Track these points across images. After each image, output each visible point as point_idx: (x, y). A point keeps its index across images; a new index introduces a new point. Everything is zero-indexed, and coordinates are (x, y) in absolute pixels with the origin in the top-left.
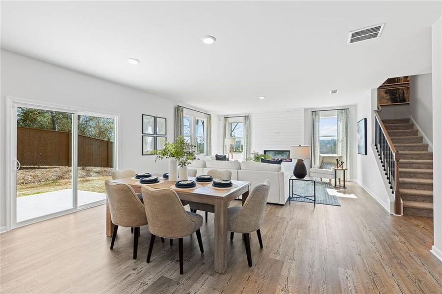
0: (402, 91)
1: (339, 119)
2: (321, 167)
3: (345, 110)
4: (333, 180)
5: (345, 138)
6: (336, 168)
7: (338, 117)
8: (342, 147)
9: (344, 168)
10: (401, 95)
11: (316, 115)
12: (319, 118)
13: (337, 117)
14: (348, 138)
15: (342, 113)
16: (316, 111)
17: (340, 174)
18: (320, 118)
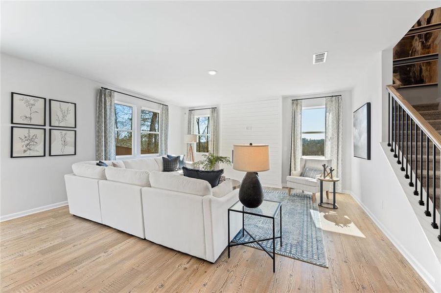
0: (419, 68)
1: (328, 109)
2: (302, 175)
3: (336, 98)
4: (318, 195)
5: (336, 135)
6: (322, 178)
7: (326, 108)
8: (332, 147)
9: (335, 179)
10: (417, 74)
11: (297, 105)
12: (301, 109)
13: (324, 107)
14: (340, 135)
15: (332, 101)
16: (297, 100)
17: (328, 187)
18: (303, 108)
